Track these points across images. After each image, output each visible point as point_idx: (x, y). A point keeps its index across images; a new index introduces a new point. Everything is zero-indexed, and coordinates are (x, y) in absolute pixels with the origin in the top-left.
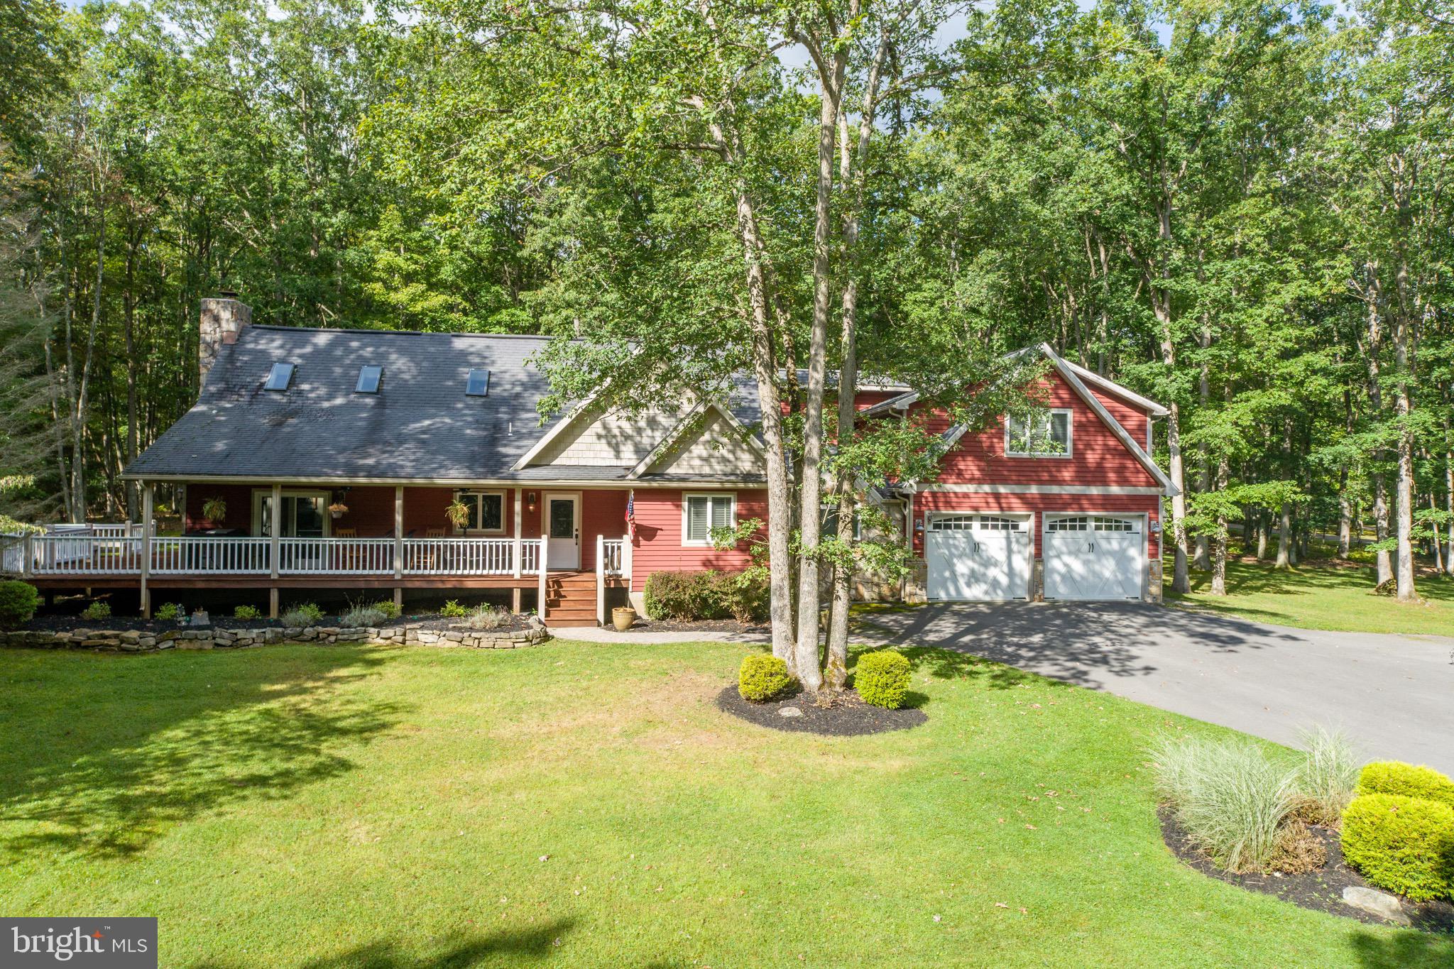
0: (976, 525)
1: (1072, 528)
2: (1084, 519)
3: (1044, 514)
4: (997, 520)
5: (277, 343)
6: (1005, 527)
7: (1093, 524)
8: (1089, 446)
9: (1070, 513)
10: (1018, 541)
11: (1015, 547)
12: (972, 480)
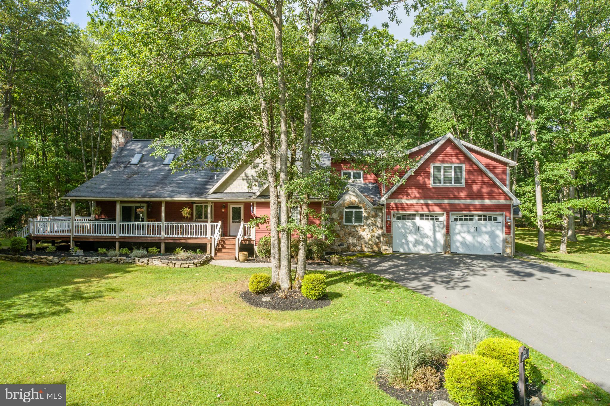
0: (417, 218)
1: (466, 220)
2: (472, 216)
3: (450, 213)
4: (428, 216)
5: (139, 146)
6: (432, 219)
7: (477, 218)
8: (474, 182)
9: (464, 213)
10: (439, 226)
11: (437, 229)
12: (415, 198)
